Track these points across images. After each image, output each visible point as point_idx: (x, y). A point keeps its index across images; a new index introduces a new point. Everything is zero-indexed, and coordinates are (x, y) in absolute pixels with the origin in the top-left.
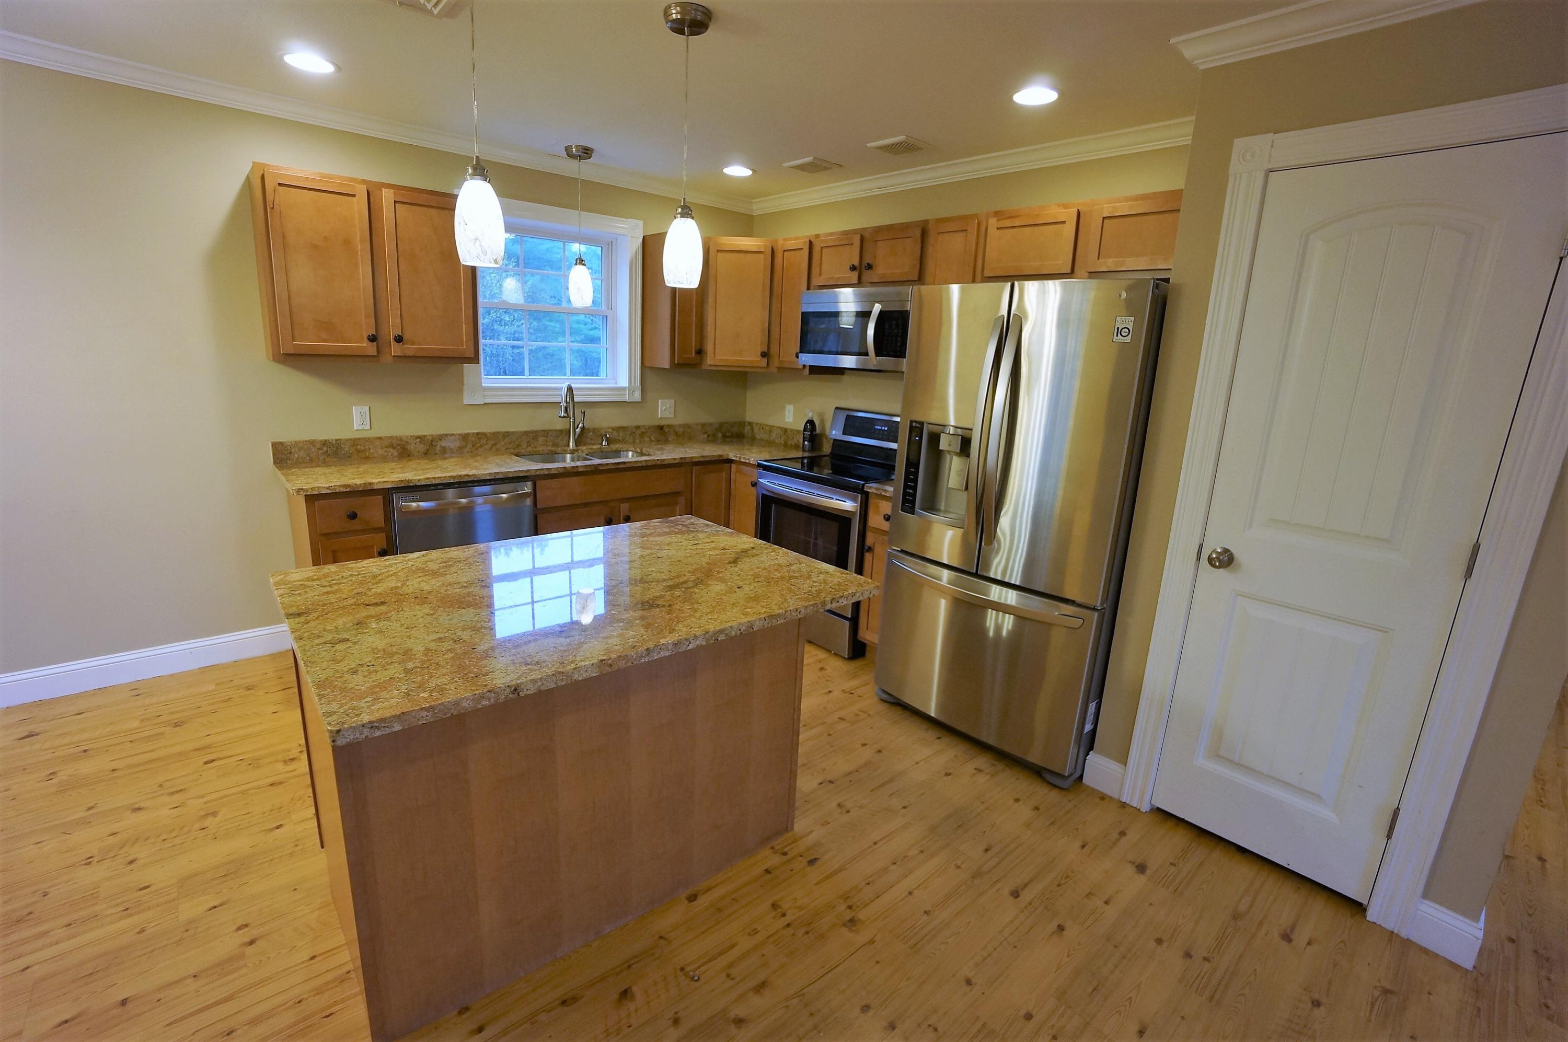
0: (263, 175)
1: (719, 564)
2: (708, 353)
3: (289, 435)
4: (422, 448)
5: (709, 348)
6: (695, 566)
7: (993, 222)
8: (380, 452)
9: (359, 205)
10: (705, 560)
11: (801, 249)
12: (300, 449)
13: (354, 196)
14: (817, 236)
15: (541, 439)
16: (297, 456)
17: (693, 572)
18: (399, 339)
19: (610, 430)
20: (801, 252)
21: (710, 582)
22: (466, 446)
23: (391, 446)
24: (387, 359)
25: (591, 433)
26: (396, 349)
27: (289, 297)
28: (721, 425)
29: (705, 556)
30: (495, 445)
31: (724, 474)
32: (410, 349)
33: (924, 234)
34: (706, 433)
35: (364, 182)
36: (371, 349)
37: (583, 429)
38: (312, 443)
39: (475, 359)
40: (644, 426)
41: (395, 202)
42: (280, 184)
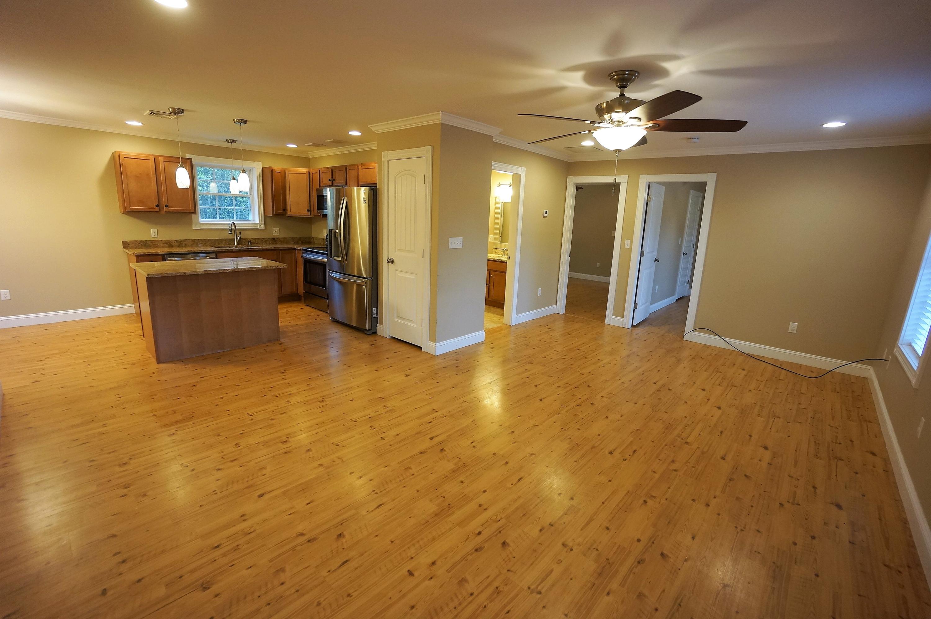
0: (119, 155)
2: (288, 210)
3: (128, 239)
4: (177, 244)
5: (288, 208)
7: (360, 167)
8: (161, 245)
9: (152, 163)
11: (317, 173)
12: (132, 243)
13: (150, 160)
14: (321, 168)
15: (224, 242)
16: (131, 245)
18: (167, 206)
19: (252, 239)
20: (317, 174)
22: (194, 244)
23: (166, 243)
24: (163, 213)
25: (244, 240)
26: (166, 209)
27: (129, 192)
28: (300, 238)
30: (205, 244)
31: (293, 254)
32: (171, 209)
33: (346, 169)
34: (294, 241)
35: (153, 155)
36: (157, 209)
37: (240, 238)
38: (137, 241)
39: (195, 212)
40: (266, 238)
41: (164, 161)
42: (125, 157)
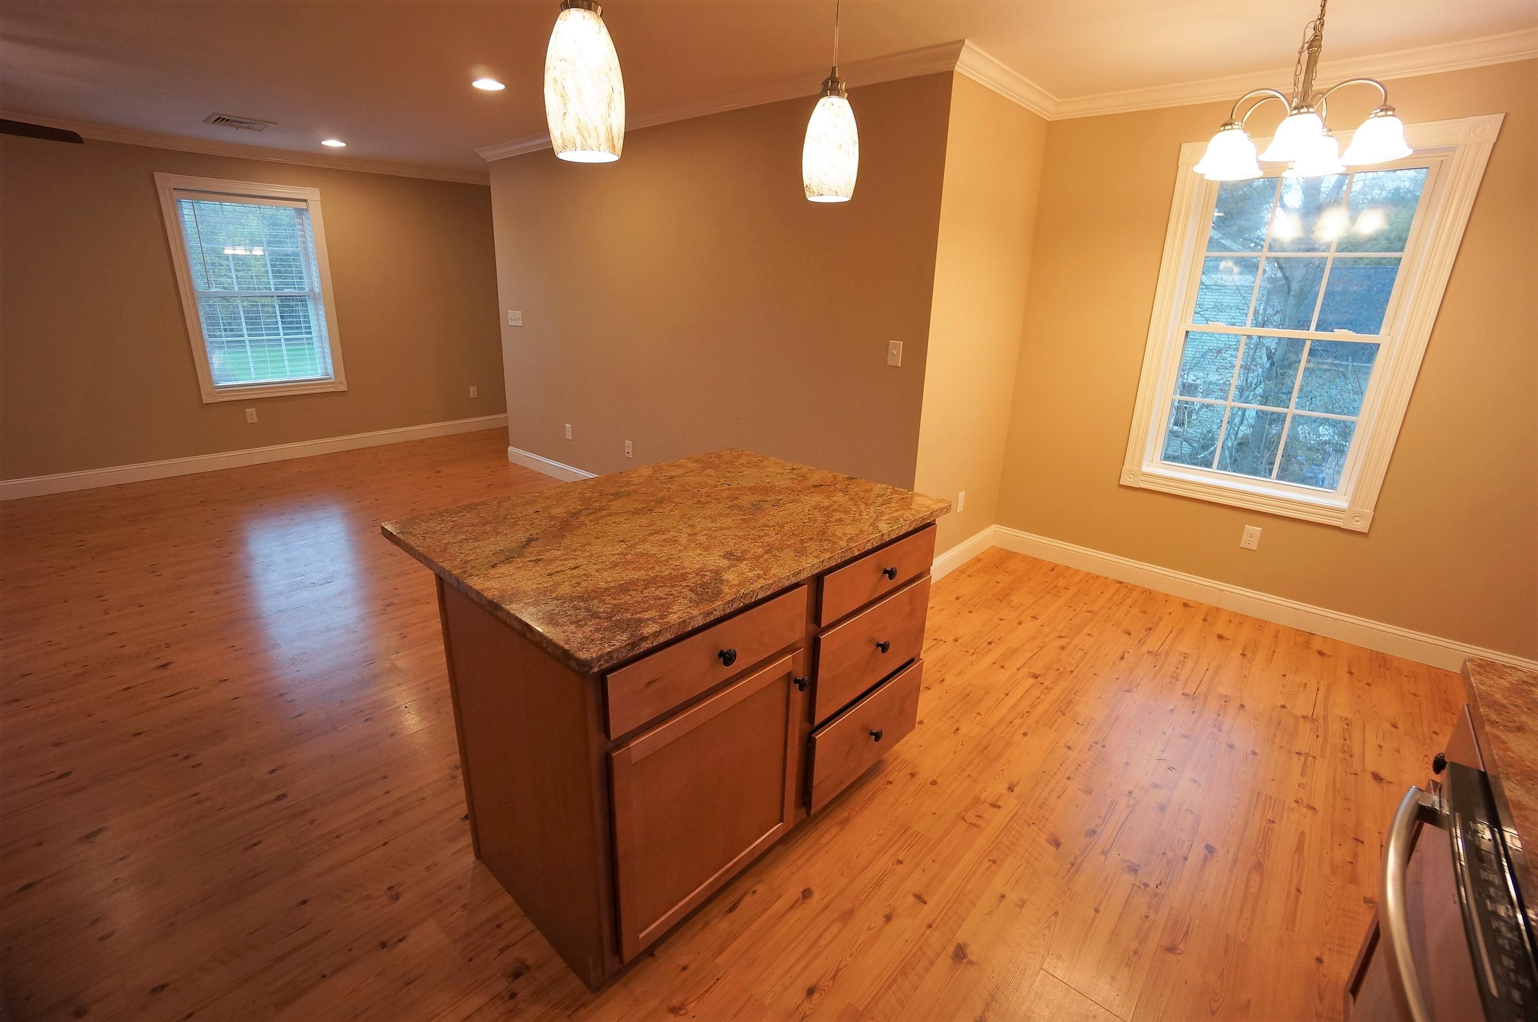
1: (550, 537)
6: (579, 532)
10: (566, 541)
17: (583, 524)
21: (565, 515)
29: (566, 548)
